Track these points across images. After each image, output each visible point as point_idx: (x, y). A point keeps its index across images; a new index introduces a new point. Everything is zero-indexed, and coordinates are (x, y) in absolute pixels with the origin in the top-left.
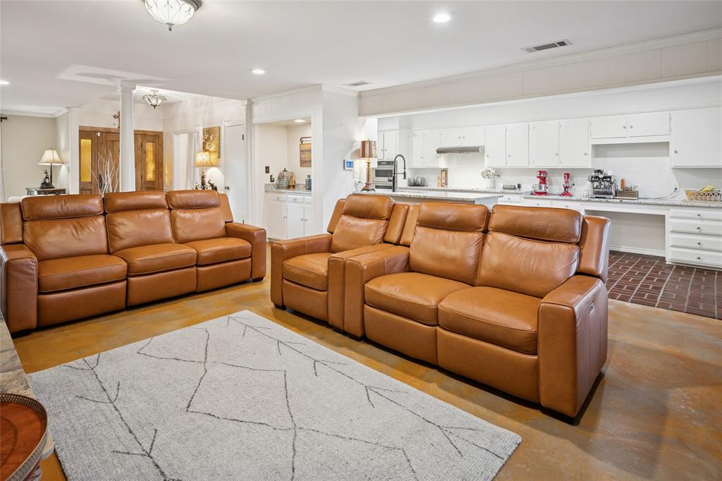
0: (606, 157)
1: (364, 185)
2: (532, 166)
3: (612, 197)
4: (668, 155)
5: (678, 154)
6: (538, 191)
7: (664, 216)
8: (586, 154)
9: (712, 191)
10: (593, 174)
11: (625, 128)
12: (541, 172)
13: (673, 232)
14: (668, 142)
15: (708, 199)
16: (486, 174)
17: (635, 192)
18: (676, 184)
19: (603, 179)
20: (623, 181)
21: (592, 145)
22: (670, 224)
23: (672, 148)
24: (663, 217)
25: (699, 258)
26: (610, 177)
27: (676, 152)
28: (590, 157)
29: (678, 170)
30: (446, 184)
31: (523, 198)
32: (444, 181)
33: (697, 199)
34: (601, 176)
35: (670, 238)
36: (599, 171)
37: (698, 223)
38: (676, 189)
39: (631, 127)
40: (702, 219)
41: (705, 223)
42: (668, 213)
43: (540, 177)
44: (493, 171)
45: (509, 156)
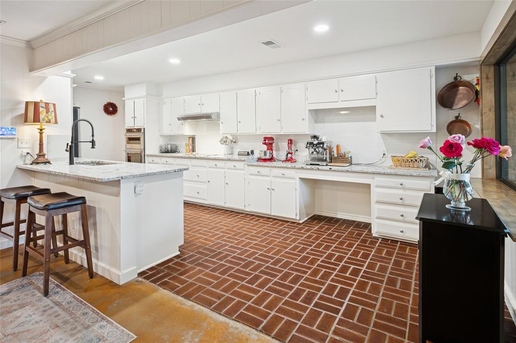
0: (323, 122)
1: (36, 157)
2: (258, 132)
3: (325, 163)
4: (375, 120)
5: (384, 118)
6: (263, 157)
7: (370, 185)
8: (303, 119)
9: (415, 157)
10: (310, 140)
11: (336, 92)
12: (265, 138)
13: (378, 202)
14: (375, 106)
15: (411, 165)
16: (224, 141)
17: (347, 158)
18: (383, 149)
19: (316, 144)
20: (338, 147)
21: (309, 110)
22: (375, 193)
23: (378, 112)
24: (368, 186)
25: (402, 232)
26: (323, 143)
27: (382, 116)
28: (307, 123)
29: (385, 134)
30: (193, 150)
31: (246, 166)
32: (191, 147)
33: (401, 166)
34: (316, 142)
35: (376, 208)
36: (315, 137)
37: (401, 192)
38: (384, 154)
39: (342, 91)
40: (404, 189)
41: (408, 193)
42: (373, 181)
43: (265, 144)
44: (230, 138)
45: (240, 122)
